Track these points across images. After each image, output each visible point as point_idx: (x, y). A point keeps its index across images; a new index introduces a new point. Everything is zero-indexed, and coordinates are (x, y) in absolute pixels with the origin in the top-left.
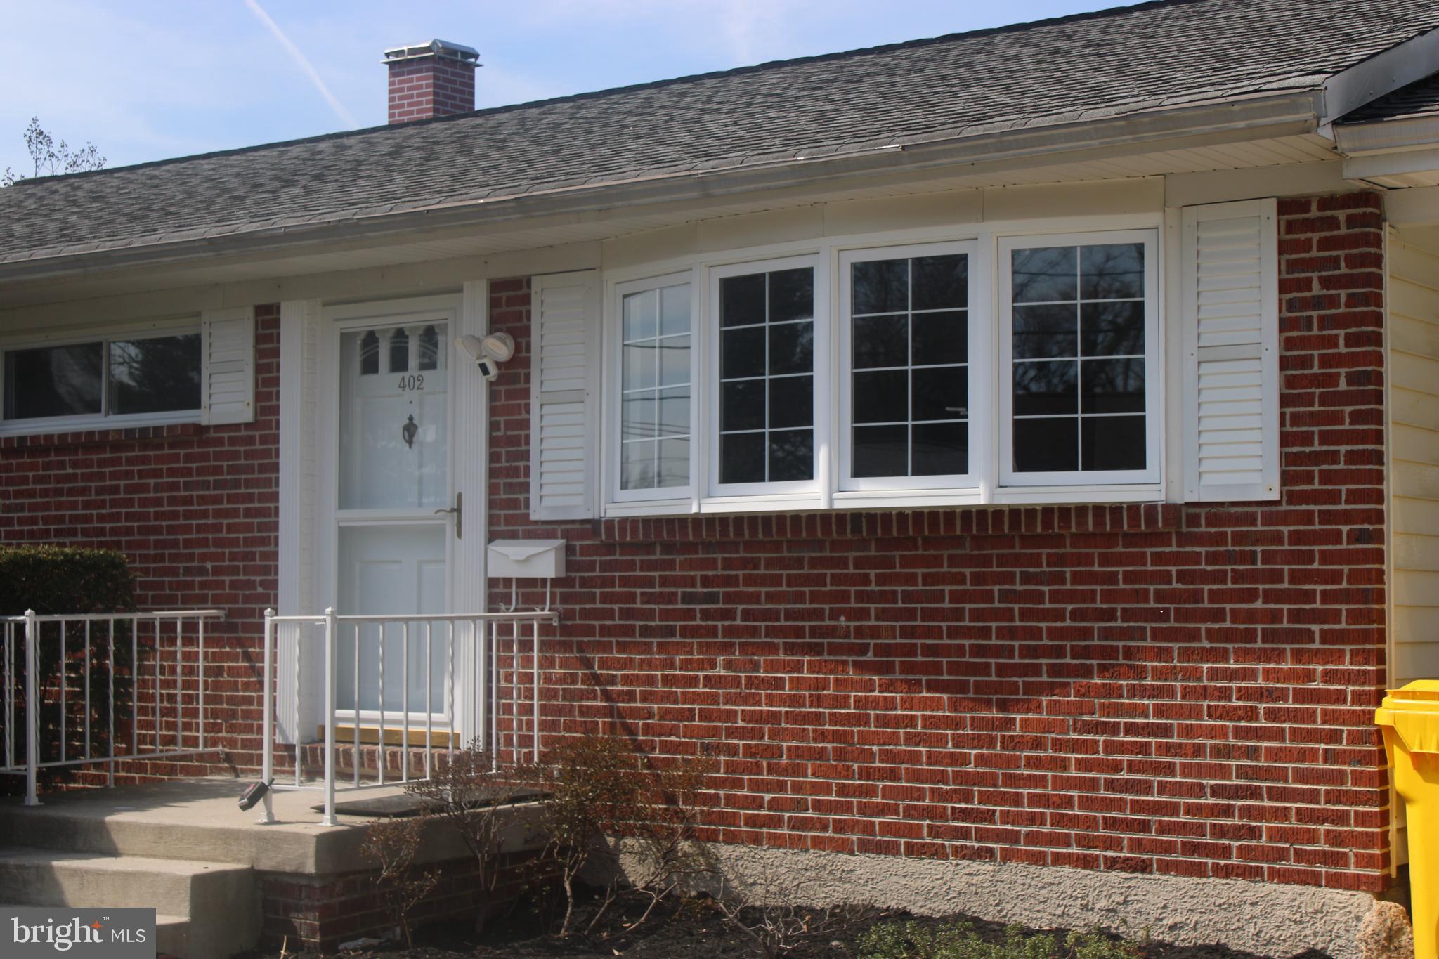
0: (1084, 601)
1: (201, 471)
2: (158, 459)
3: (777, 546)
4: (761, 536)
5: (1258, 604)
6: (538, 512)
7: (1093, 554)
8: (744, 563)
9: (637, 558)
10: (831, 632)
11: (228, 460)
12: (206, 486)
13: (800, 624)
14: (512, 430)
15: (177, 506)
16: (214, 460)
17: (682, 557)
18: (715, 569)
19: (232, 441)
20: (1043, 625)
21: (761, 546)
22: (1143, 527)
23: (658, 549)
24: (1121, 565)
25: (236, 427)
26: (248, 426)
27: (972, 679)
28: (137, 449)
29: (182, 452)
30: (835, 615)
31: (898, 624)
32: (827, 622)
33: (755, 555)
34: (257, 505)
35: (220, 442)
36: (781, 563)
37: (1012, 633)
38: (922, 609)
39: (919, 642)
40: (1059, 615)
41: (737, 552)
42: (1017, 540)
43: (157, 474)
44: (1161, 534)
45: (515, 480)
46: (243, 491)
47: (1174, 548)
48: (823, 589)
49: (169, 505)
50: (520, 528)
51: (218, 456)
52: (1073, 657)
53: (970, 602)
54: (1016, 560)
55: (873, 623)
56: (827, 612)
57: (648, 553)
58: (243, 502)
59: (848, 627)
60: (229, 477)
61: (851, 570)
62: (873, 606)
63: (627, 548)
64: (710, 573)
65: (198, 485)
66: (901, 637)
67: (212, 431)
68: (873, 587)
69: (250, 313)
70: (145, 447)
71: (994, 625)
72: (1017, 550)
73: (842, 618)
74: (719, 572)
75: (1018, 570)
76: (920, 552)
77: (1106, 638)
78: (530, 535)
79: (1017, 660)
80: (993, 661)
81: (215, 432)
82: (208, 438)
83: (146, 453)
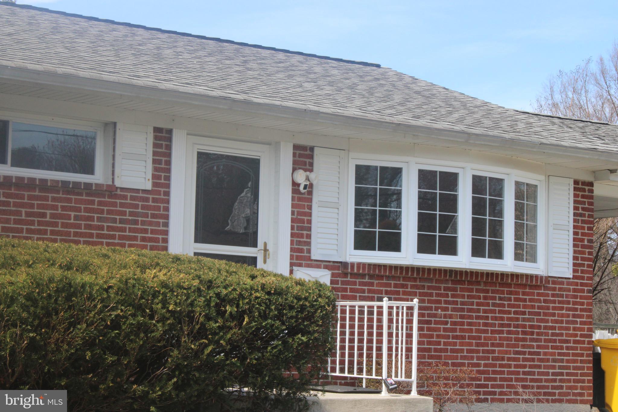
0: (517, 308)
3: (415, 280)
4: (415, 276)
5: (564, 312)
6: (316, 255)
7: (520, 291)
8: (403, 286)
9: (357, 280)
10: (435, 316)
11: (130, 208)
13: (424, 312)
14: (301, 216)
15: (92, 230)
16: (120, 207)
17: (377, 281)
18: (391, 287)
19: (132, 198)
20: (505, 316)
21: (409, 279)
22: (534, 283)
23: (367, 277)
24: (528, 296)
25: (137, 191)
26: (144, 191)
27: (483, 335)
28: (61, 193)
29: (97, 199)
30: (437, 309)
31: (459, 313)
32: (434, 312)
33: (406, 283)
34: (149, 235)
35: (125, 197)
36: (417, 287)
37: (495, 318)
38: (467, 308)
39: (465, 321)
40: (509, 313)
41: (399, 281)
42: (498, 284)
43: (76, 209)
44: (539, 286)
45: (302, 240)
46: (139, 226)
47: (542, 291)
48: (432, 298)
49: (86, 229)
50: (304, 262)
51: (122, 205)
52: (514, 328)
53: (483, 306)
54: (497, 292)
55: (450, 313)
56: (434, 308)
57: (363, 279)
58: (141, 233)
59: (441, 314)
60: (130, 218)
61: (442, 292)
62: (450, 306)
63: (353, 275)
64: (389, 289)
65: (107, 220)
66: (460, 319)
67: (119, 190)
68: (450, 299)
69: (151, 130)
71: (490, 315)
72: (497, 288)
73: (440, 310)
74: (393, 289)
75: (497, 295)
76: (466, 286)
77: (524, 321)
78: (309, 266)
79: (497, 328)
80: (489, 328)
81: (121, 191)
82: (116, 194)
83: (69, 196)
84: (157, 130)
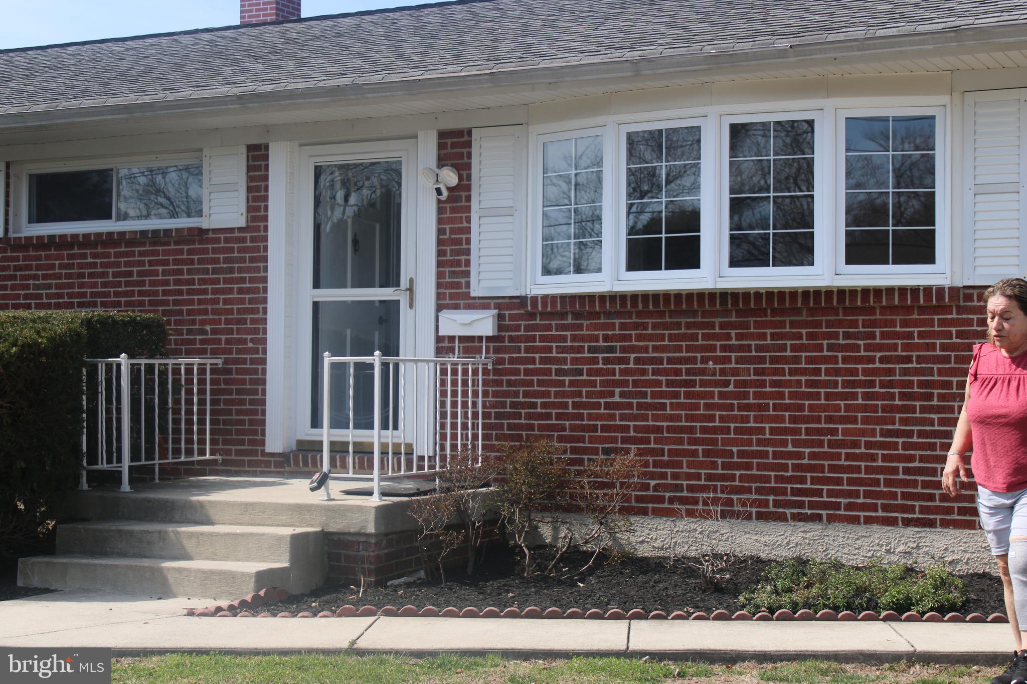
0: (889, 351)
1: (200, 261)
2: (165, 252)
3: (661, 314)
4: (651, 307)
6: (476, 291)
7: (896, 319)
8: (636, 326)
9: (553, 323)
10: (702, 372)
11: (224, 254)
12: (206, 271)
13: (679, 366)
14: (456, 234)
15: (181, 285)
16: (212, 254)
17: (588, 322)
18: (614, 330)
19: (227, 240)
20: (859, 366)
21: (650, 314)
22: (934, 302)
23: (570, 316)
24: (916, 326)
25: (231, 230)
26: (240, 229)
27: (807, 403)
28: (148, 244)
29: (186, 248)
30: (705, 360)
31: (752, 366)
32: (699, 366)
33: (644, 321)
34: (248, 285)
35: (218, 240)
36: (666, 326)
37: (837, 372)
38: (770, 356)
39: (768, 378)
40: (871, 360)
41: (631, 318)
42: (841, 311)
43: (165, 263)
44: (945, 307)
45: (457, 269)
46: (236, 275)
47: (954, 316)
48: (696, 343)
49: (174, 285)
50: (462, 302)
51: (215, 251)
52: (880, 387)
53: (806, 351)
54: (840, 324)
55: (733, 365)
56: (699, 359)
57: (562, 320)
58: (237, 283)
59: (715, 369)
60: (225, 266)
61: (717, 330)
62: (733, 355)
63: (544, 315)
64: (610, 333)
65: (198, 271)
66: (754, 375)
67: (210, 232)
68: (734, 342)
69: (244, 150)
70: (154, 244)
71: (823, 367)
72: (841, 317)
73: (711, 363)
74: (617, 332)
75: (841, 330)
76: (769, 318)
77: (905, 375)
78: (469, 307)
79: (840, 390)
80: (822, 390)
81: (213, 234)
82: (207, 238)
83: (156, 248)
84: (251, 148)
